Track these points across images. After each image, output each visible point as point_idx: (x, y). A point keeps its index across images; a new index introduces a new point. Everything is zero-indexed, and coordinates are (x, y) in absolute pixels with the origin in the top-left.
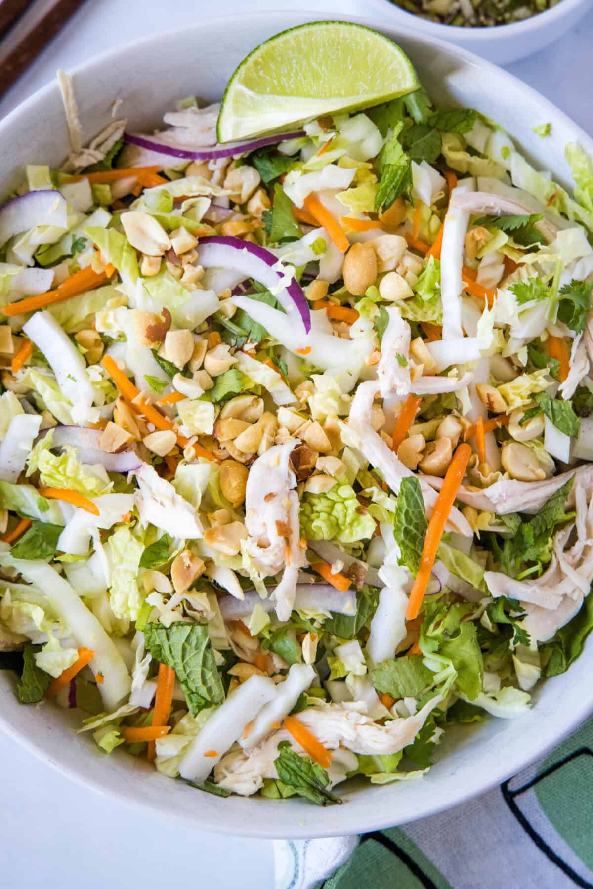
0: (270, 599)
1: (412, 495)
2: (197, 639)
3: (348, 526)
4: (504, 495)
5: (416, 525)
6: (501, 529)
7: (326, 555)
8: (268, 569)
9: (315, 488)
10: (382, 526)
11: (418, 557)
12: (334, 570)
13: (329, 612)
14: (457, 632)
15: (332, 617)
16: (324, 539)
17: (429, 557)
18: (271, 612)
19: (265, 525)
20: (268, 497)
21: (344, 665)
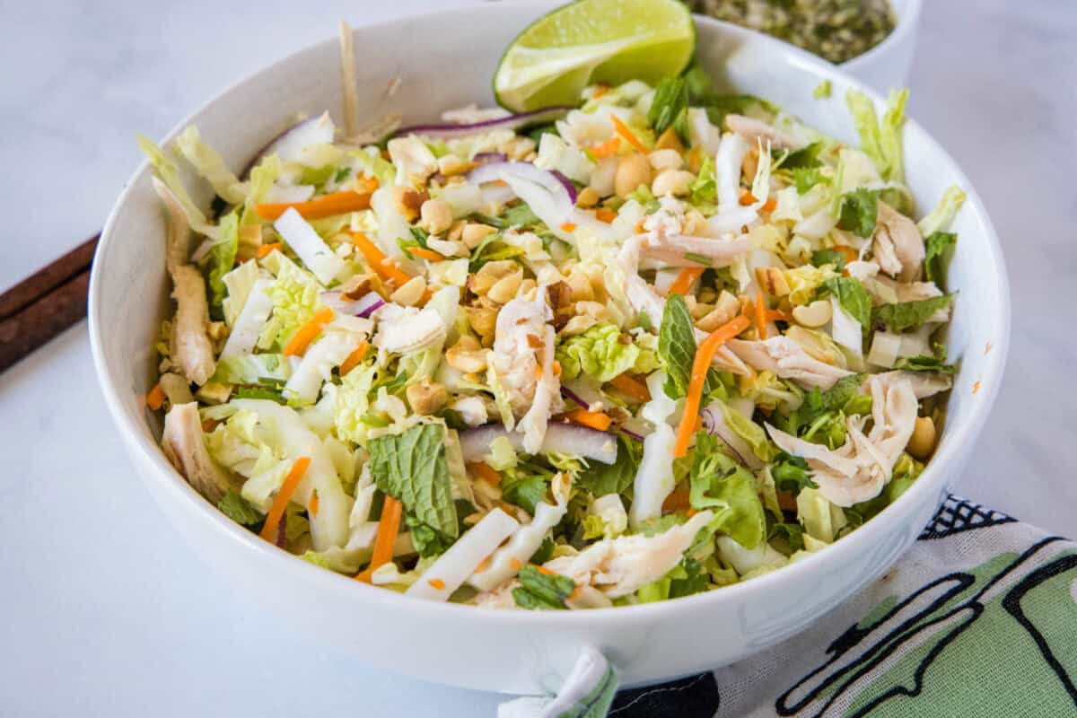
0: (518, 428)
1: (680, 311)
2: (430, 441)
3: (609, 361)
4: (786, 348)
5: (684, 344)
6: (786, 395)
7: (583, 398)
8: (516, 392)
9: (573, 325)
10: (649, 380)
11: (686, 381)
12: (592, 409)
13: (585, 458)
14: (732, 471)
15: (588, 466)
16: (582, 371)
17: (698, 375)
18: (519, 450)
19: (515, 341)
20: (522, 321)
21: (600, 518)
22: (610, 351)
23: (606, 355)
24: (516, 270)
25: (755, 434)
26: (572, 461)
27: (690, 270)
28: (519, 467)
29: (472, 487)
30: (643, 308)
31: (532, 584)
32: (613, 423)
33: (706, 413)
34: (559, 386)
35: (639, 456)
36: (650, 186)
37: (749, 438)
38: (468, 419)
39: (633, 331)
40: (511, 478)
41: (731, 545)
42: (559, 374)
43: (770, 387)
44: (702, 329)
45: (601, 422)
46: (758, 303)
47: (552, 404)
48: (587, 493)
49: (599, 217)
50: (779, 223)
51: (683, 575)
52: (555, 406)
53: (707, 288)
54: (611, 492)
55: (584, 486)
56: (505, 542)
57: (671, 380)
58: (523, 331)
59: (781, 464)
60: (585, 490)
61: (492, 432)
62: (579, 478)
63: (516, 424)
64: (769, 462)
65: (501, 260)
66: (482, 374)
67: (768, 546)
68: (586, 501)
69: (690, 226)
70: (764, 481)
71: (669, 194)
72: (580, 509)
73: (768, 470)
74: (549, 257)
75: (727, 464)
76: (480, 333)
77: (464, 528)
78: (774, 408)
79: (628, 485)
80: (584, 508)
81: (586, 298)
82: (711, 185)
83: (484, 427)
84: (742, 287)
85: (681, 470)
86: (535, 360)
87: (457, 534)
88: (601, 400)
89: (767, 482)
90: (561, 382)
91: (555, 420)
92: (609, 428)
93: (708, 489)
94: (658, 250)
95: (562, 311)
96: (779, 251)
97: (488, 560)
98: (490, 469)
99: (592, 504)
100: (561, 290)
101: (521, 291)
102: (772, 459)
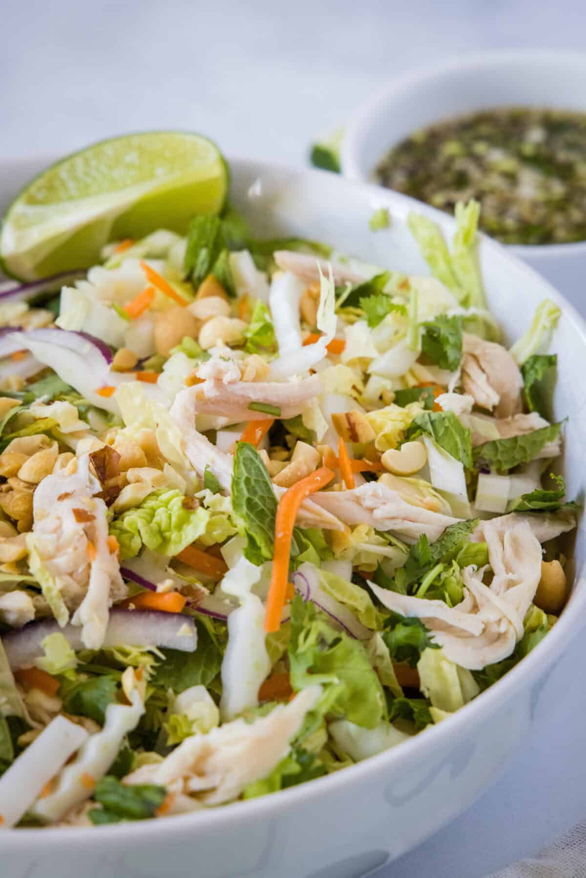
0: (74, 621)
1: (253, 463)
3: (175, 530)
4: (381, 494)
5: (262, 498)
6: (388, 551)
7: (149, 577)
8: (68, 578)
9: (126, 496)
10: (224, 550)
11: (270, 542)
12: (161, 588)
13: (161, 649)
14: (337, 641)
15: (163, 657)
16: (143, 547)
17: (283, 532)
18: (78, 648)
19: (59, 518)
20: (63, 497)
21: (186, 716)
22: (174, 519)
23: (170, 524)
24: (50, 445)
25: (359, 597)
26: (143, 654)
27: (257, 424)
28: (79, 670)
29: (24, 700)
30: (208, 466)
31: (112, 799)
32: (188, 604)
33: (298, 578)
34: (118, 566)
35: (224, 639)
36: (196, 339)
37: (351, 602)
38: (12, 618)
39: (199, 495)
40: (71, 682)
41: (348, 728)
42: (117, 552)
43: (366, 543)
44: (280, 484)
45: (173, 602)
46: (340, 452)
47: (111, 590)
48: (166, 691)
49: (140, 378)
50: (351, 364)
51: (295, 768)
52: (116, 592)
53: (277, 448)
54: (196, 684)
55: (161, 682)
56: (73, 758)
57: (251, 540)
58: (68, 506)
59: (393, 628)
60: (162, 687)
61: (41, 629)
62: (154, 673)
63: (71, 616)
64: (379, 630)
65: (30, 435)
66: (22, 564)
67: (390, 725)
68: (166, 700)
69: (250, 373)
70: (375, 651)
71: (220, 343)
72: (159, 714)
73: (378, 637)
74: (87, 427)
75: (330, 634)
76: (14, 517)
77: (19, 750)
78: (375, 569)
79: (213, 676)
80: (164, 710)
81: (137, 464)
82: (268, 328)
83: (32, 625)
84: (320, 437)
85: (277, 649)
86: (85, 537)
87: (11, 755)
88: (169, 577)
89: (379, 652)
90: (119, 562)
91: (118, 608)
92: (184, 609)
93: (310, 663)
94: (216, 402)
95: (111, 482)
96: (355, 394)
97: (54, 783)
98: (44, 673)
99: (173, 702)
100: (107, 458)
101: (58, 465)
102: (382, 625)
